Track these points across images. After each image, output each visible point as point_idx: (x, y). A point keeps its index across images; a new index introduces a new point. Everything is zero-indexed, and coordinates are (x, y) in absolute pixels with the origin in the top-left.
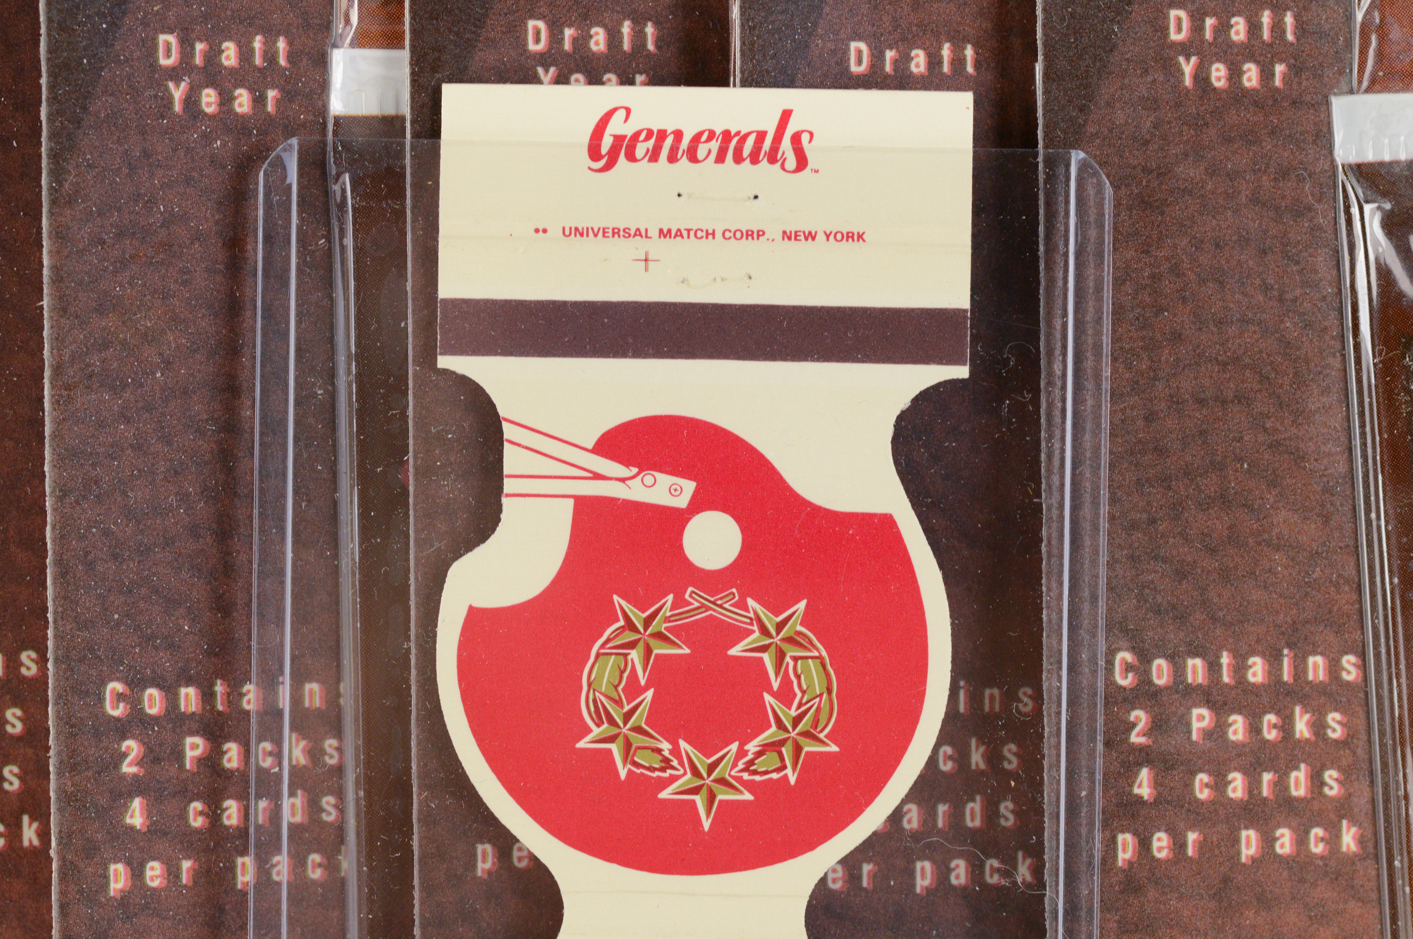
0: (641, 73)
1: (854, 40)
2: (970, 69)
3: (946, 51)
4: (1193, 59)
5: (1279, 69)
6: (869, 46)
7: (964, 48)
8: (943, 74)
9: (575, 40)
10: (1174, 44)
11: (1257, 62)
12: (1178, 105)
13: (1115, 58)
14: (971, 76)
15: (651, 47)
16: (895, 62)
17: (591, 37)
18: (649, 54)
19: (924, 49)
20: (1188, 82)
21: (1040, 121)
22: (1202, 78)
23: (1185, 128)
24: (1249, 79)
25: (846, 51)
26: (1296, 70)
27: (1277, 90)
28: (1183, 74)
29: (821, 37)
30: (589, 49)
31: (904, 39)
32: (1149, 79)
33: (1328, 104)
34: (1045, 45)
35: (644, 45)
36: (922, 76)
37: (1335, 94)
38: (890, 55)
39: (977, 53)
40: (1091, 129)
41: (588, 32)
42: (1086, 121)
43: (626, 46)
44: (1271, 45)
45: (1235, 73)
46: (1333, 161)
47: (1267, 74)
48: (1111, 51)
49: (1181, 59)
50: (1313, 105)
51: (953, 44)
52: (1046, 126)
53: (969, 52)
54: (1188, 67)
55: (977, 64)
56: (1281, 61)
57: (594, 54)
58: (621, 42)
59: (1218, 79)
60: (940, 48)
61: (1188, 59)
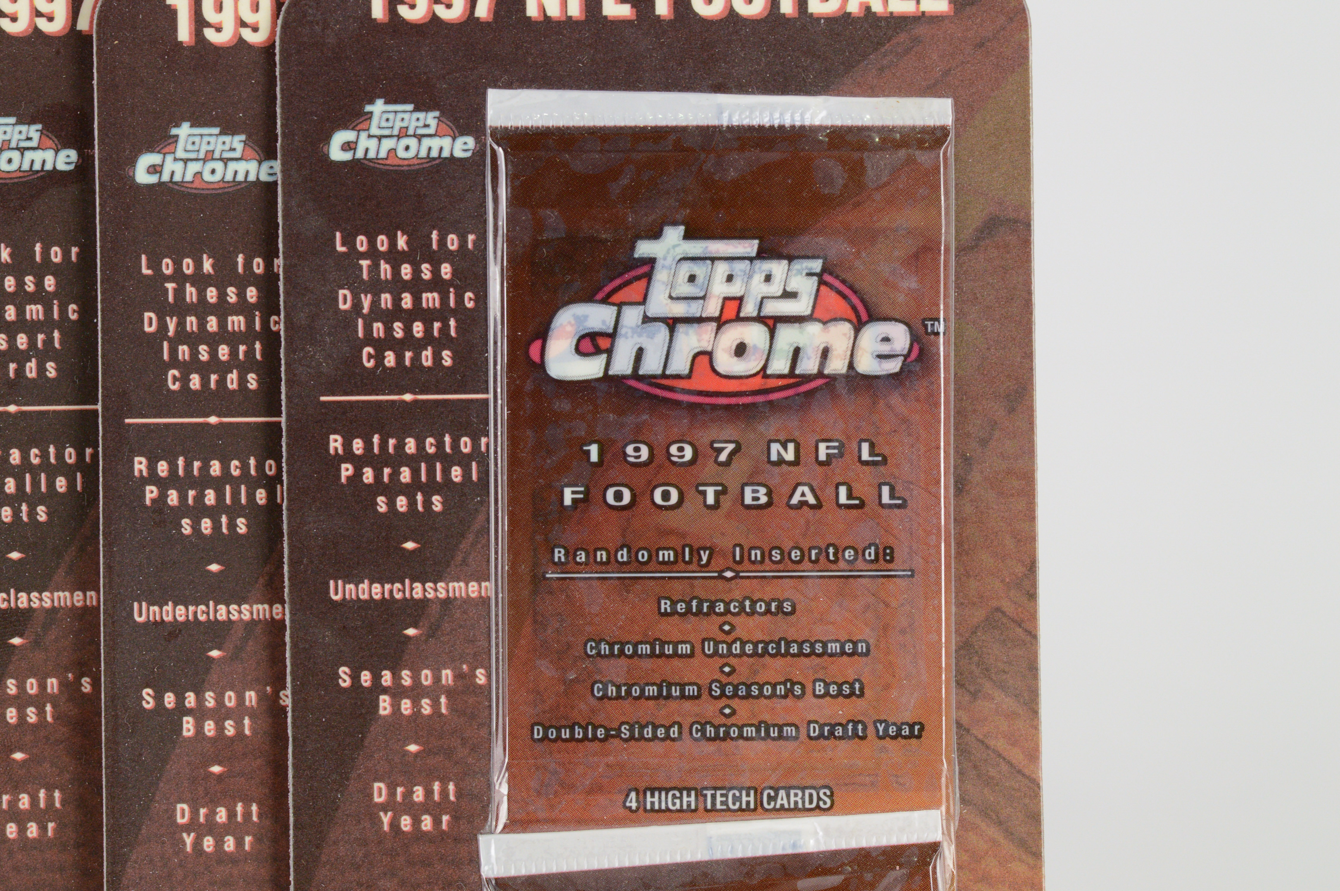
0: (51, 821)
1: (180, 803)
2: (255, 818)
3: (239, 808)
4: (389, 814)
5: (445, 818)
6: (189, 806)
7: (251, 806)
8: (238, 822)
9: (9, 802)
10: (377, 804)
11: (430, 814)
12: (380, 842)
13: (339, 813)
14: (256, 823)
15: (58, 805)
16: (206, 816)
17: (20, 800)
18: (57, 810)
19: (225, 807)
20: (386, 828)
21: (292, 853)
22: (395, 824)
23: (384, 857)
24: (426, 825)
25: (174, 810)
26: (455, 818)
27: (444, 831)
28: (383, 823)
29: (158, 802)
30: (19, 808)
31: (212, 801)
32: (361, 826)
33: (477, 840)
35: (53, 804)
36: (224, 824)
37: (481, 834)
38: (203, 811)
39: (259, 808)
40: (324, 858)
41: (18, 797)
42: (320, 854)
43: (42, 805)
44: (439, 804)
45: (416, 821)
46: (480, 876)
47: (437, 822)
48: (336, 810)
49: (382, 814)
50: (468, 841)
51: (244, 803)
52: (296, 856)
53: (254, 808)
54: (386, 819)
55: (260, 816)
56: (446, 813)
57: (22, 810)
58: (39, 803)
59: (406, 826)
60: (236, 806)
61: (386, 814)
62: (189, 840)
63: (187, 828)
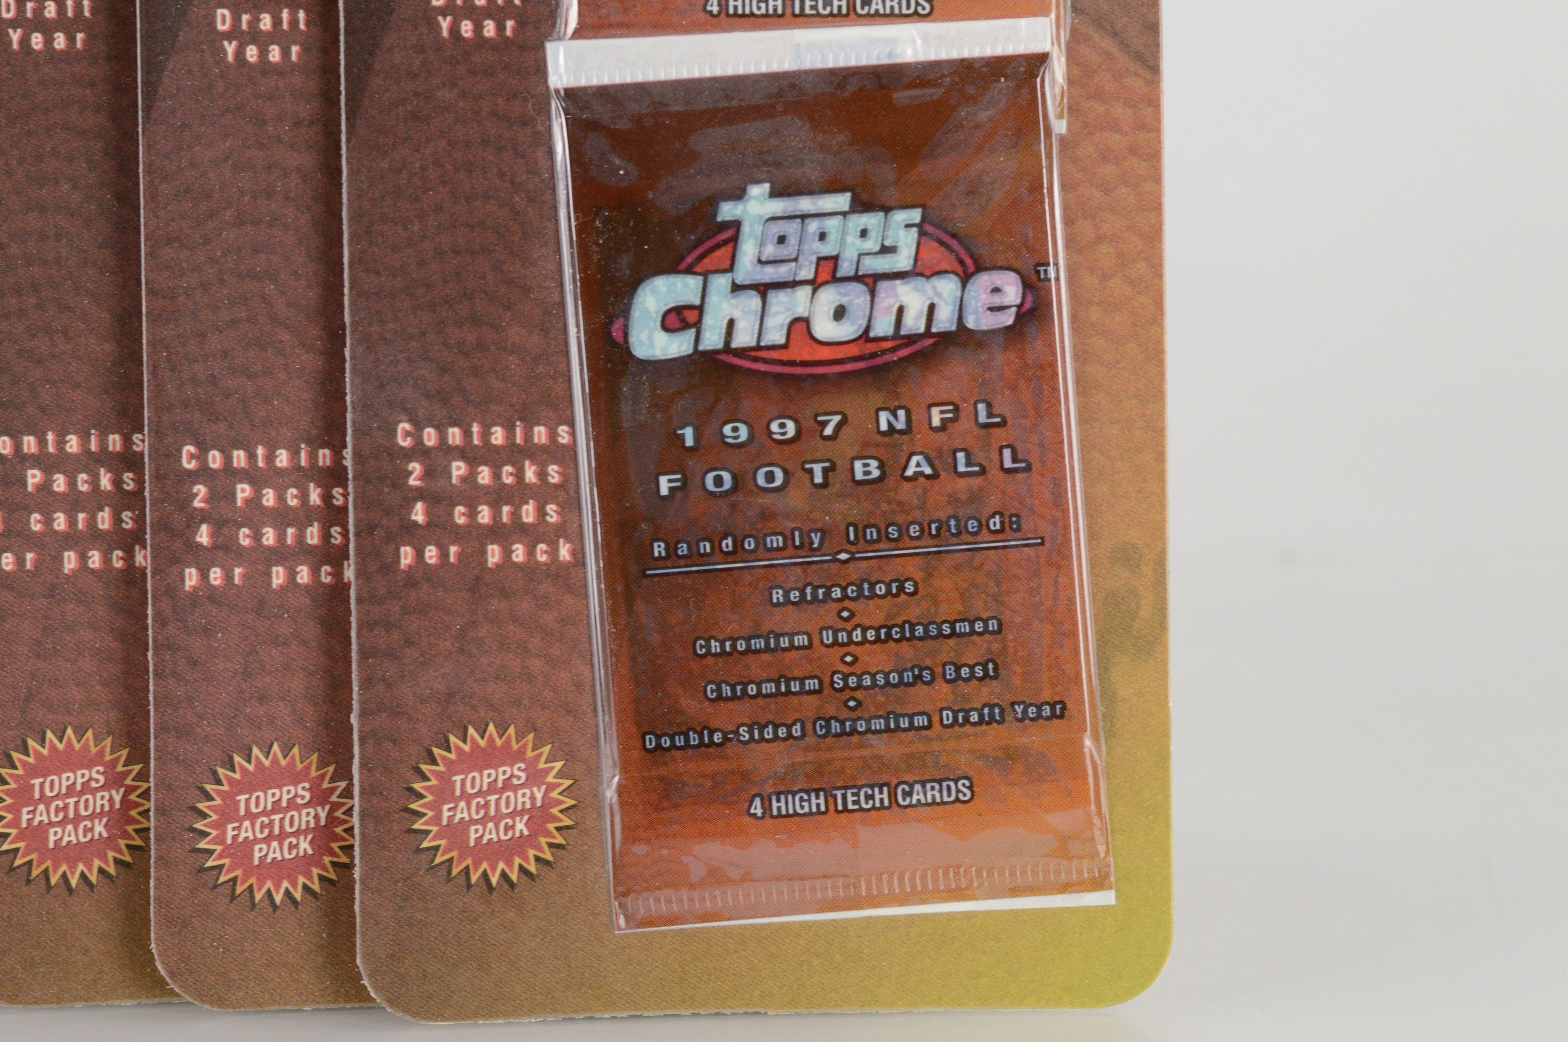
0: (80, 32)
1: (220, 8)
2: (302, 26)
3: (285, 15)
4: (449, 18)
5: (510, 24)
6: (231, 11)
7: (298, 13)
8: (283, 30)
9: (34, 10)
10: (435, 8)
11: (493, 19)
12: (438, 49)
13: (394, 17)
14: (303, 31)
15: (87, 14)
16: (250, 23)
17: (45, 8)
18: (86, 19)
19: (270, 13)
20: (445, 33)
21: (342, 62)
22: (455, 30)
23: (443, 65)
24: (488, 31)
25: (214, 16)
26: (521, 24)
27: (508, 38)
28: (441, 28)
29: (196, 6)
30: (44, 16)
31: (255, 6)
32: (418, 32)
33: (543, 48)
34: (345, 10)
35: (82, 12)
36: (269, 32)
37: (549, 41)
38: (245, 18)
39: (307, 15)
40: (377, 66)
41: (43, 5)
42: (374, 61)
43: (70, 14)
44: (503, 8)
45: (478, 27)
46: (547, 87)
47: (501, 28)
48: (391, 13)
49: (440, 18)
50: (534, 49)
51: (290, 10)
52: (346, 66)
53: (301, 15)
54: (445, 24)
55: (308, 23)
56: (510, 18)
57: (48, 19)
58: (66, 11)
59: (466, 31)
60: (281, 12)
61: (445, 18)
62: (230, 48)
63: (229, 36)
